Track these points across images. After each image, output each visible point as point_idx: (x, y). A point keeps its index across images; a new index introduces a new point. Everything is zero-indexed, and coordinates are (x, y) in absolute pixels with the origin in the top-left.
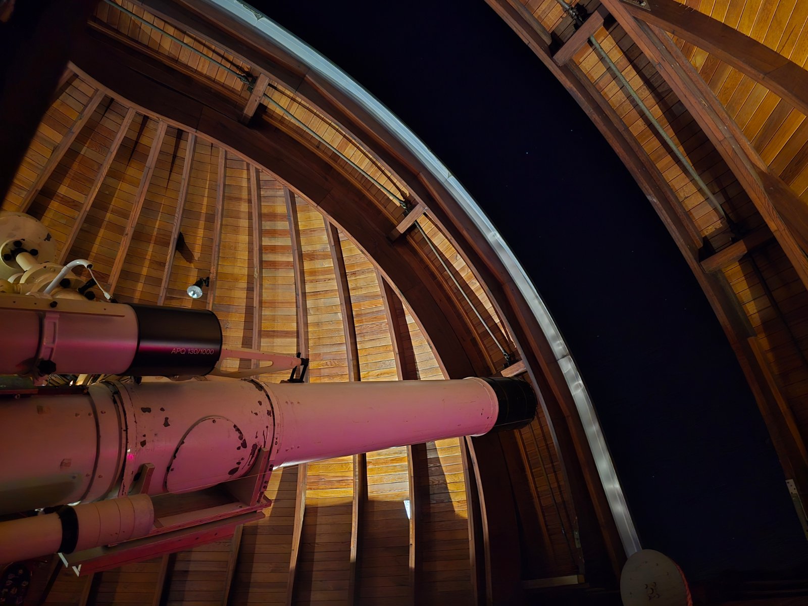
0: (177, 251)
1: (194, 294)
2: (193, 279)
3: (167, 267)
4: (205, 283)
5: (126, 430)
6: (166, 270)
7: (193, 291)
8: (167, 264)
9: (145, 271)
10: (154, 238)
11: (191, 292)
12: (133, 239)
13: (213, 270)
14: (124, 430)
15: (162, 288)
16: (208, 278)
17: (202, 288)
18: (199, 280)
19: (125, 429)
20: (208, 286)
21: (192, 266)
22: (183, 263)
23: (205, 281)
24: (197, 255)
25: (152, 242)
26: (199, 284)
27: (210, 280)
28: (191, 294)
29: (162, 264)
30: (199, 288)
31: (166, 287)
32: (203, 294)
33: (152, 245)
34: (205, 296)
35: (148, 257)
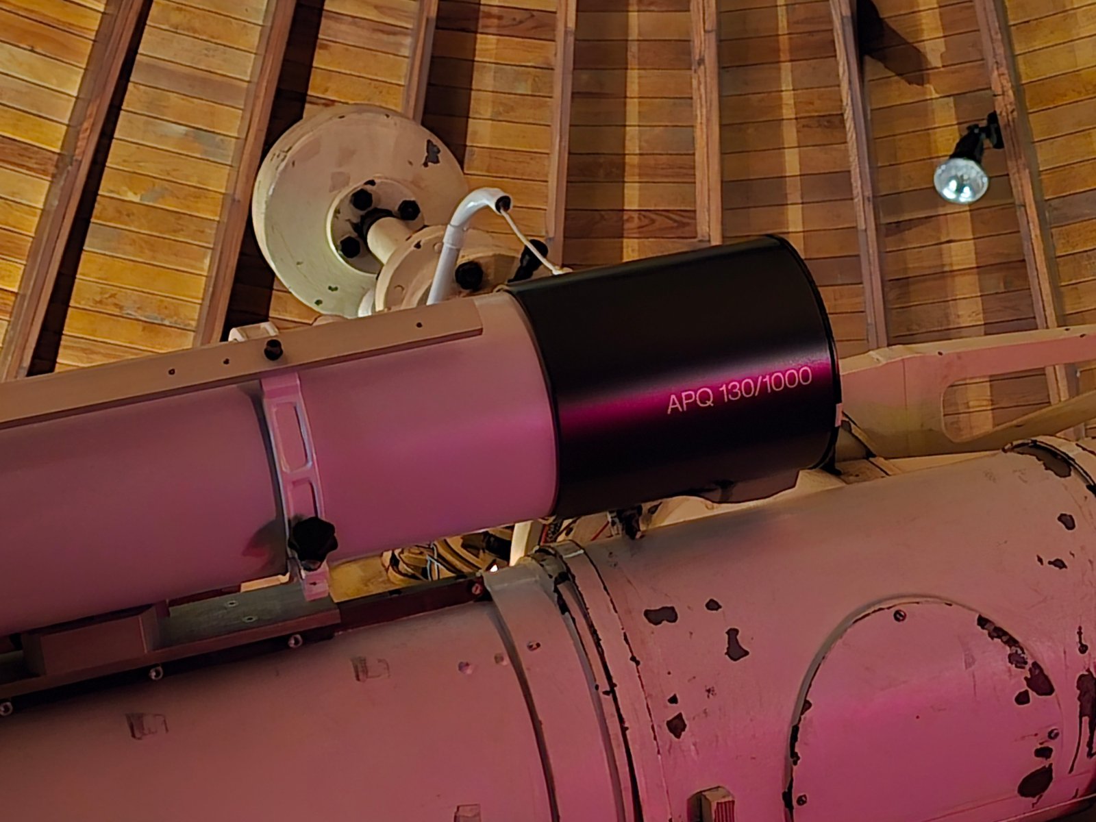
0: (867, 58)
1: (959, 190)
2: (948, 136)
3: (849, 124)
4: (989, 136)
5: (611, 692)
6: (851, 135)
7: (955, 177)
8: (848, 114)
9: (792, 163)
10: (784, 42)
11: (947, 183)
12: (723, 68)
13: (1000, 82)
14: (606, 693)
15: (858, 200)
16: (993, 117)
17: (984, 161)
18: (965, 133)
19: (608, 689)
20: (999, 145)
21: (932, 91)
22: (900, 92)
23: (986, 131)
24: (934, 48)
25: (784, 56)
26: (968, 148)
27: (1002, 123)
28: (949, 192)
29: (834, 122)
30: (972, 163)
31: (868, 193)
32: (990, 178)
33: (786, 67)
34: (999, 184)
35: (788, 112)
